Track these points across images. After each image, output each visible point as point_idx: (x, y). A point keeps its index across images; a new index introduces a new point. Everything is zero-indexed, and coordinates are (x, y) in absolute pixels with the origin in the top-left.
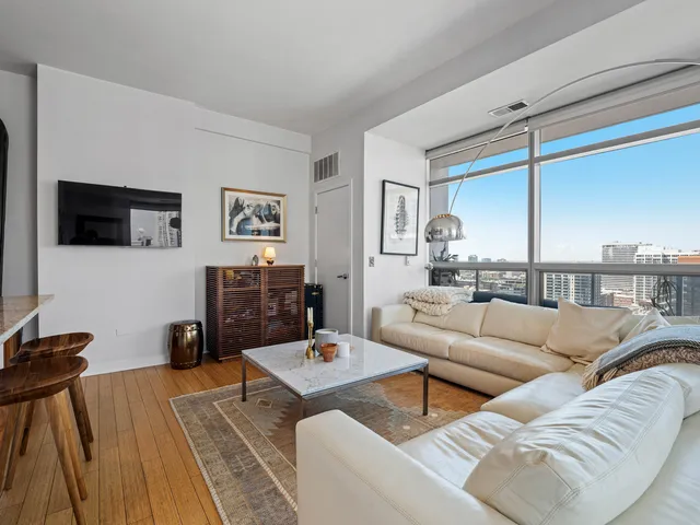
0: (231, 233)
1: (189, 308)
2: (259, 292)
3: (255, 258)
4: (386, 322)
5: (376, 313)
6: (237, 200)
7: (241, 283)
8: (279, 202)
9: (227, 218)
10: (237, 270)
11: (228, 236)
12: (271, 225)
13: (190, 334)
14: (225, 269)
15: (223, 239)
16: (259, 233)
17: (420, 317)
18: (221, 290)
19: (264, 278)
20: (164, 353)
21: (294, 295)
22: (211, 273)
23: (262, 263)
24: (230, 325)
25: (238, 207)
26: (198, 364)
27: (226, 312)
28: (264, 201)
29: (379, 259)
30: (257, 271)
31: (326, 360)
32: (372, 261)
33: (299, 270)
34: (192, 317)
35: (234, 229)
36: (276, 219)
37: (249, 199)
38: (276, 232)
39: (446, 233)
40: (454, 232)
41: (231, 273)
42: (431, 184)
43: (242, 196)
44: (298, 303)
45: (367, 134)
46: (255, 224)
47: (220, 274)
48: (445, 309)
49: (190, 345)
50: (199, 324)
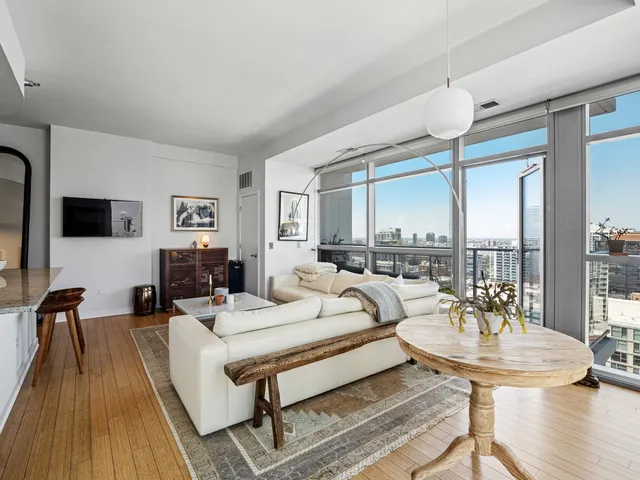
0: (178, 226)
1: (147, 276)
2: (194, 266)
3: (195, 243)
4: (276, 286)
5: (271, 279)
6: (182, 203)
7: (184, 260)
8: (213, 204)
9: (176, 216)
10: (180, 252)
12: (207, 220)
13: (147, 294)
14: (170, 251)
15: (173, 230)
16: (200, 225)
17: (303, 283)
18: (168, 265)
19: (198, 256)
20: (130, 306)
21: (221, 268)
22: (162, 252)
23: (200, 246)
24: (173, 288)
25: (183, 209)
26: (152, 313)
27: (172, 280)
29: (277, 244)
30: (194, 251)
32: (271, 245)
33: (224, 252)
34: (150, 283)
35: (180, 223)
36: (211, 215)
37: (191, 202)
38: (211, 224)
39: (289, 231)
40: (294, 232)
41: (175, 254)
42: (319, 191)
43: (185, 200)
44: (224, 273)
45: (266, 161)
46: (196, 219)
47: (167, 254)
48: (314, 277)
49: (147, 300)
50: (153, 287)
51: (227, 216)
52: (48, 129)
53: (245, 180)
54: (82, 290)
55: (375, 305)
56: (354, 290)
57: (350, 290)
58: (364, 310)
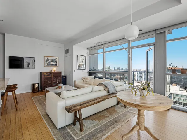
0: (46, 65)
1: (37, 80)
2: (51, 77)
3: (51, 70)
4: (77, 83)
5: (75, 81)
6: (47, 58)
7: (48, 76)
8: (57, 58)
9: (45, 62)
10: (47, 73)
11: (45, 66)
12: (55, 63)
13: (36, 86)
14: (44, 73)
15: (44, 66)
16: (52, 65)
17: (84, 82)
18: (43, 77)
19: (52, 74)
20: (31, 90)
21: (59, 78)
22: (41, 73)
23: (53, 71)
24: (45, 84)
25: (47, 60)
26: (38, 92)
27: (44, 81)
28: (53, 58)
29: (76, 70)
30: (51, 73)
31: (59, 89)
32: (75, 71)
33: (60, 73)
34: (37, 83)
35: (47, 64)
36: (56, 62)
37: (50, 58)
38: (56, 65)
39: (81, 67)
40: (82, 67)
41: (45, 74)
42: (89, 55)
44: (60, 79)
45: (74, 46)
46: (52, 63)
47: (43, 74)
48: (88, 80)
49: (37, 88)
50: (38, 84)
51: (61, 62)
52: (4, 35)
53: (66, 51)
54: (16, 85)
55: (108, 88)
56: (102, 84)
57: (100, 84)
58: (104, 90)
